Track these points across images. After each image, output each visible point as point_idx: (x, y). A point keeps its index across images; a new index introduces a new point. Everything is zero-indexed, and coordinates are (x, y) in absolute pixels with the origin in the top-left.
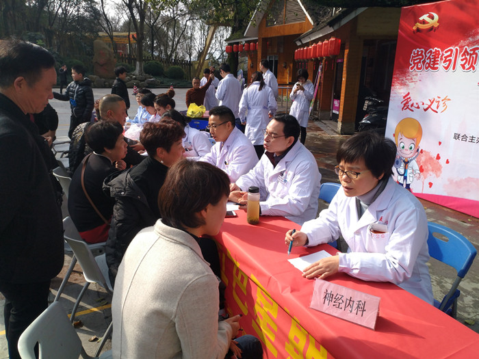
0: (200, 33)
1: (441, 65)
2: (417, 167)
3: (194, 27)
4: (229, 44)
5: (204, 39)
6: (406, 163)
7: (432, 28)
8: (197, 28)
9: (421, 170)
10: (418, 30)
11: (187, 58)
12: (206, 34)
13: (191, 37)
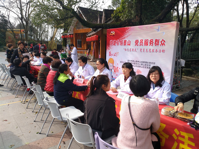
0: (51, 30)
1: (116, 44)
2: (114, 71)
3: (48, 28)
4: (63, 35)
5: (53, 32)
6: (111, 70)
7: (113, 35)
8: (50, 28)
9: (115, 71)
10: (111, 35)
11: (46, 40)
12: (54, 30)
13: (47, 31)
